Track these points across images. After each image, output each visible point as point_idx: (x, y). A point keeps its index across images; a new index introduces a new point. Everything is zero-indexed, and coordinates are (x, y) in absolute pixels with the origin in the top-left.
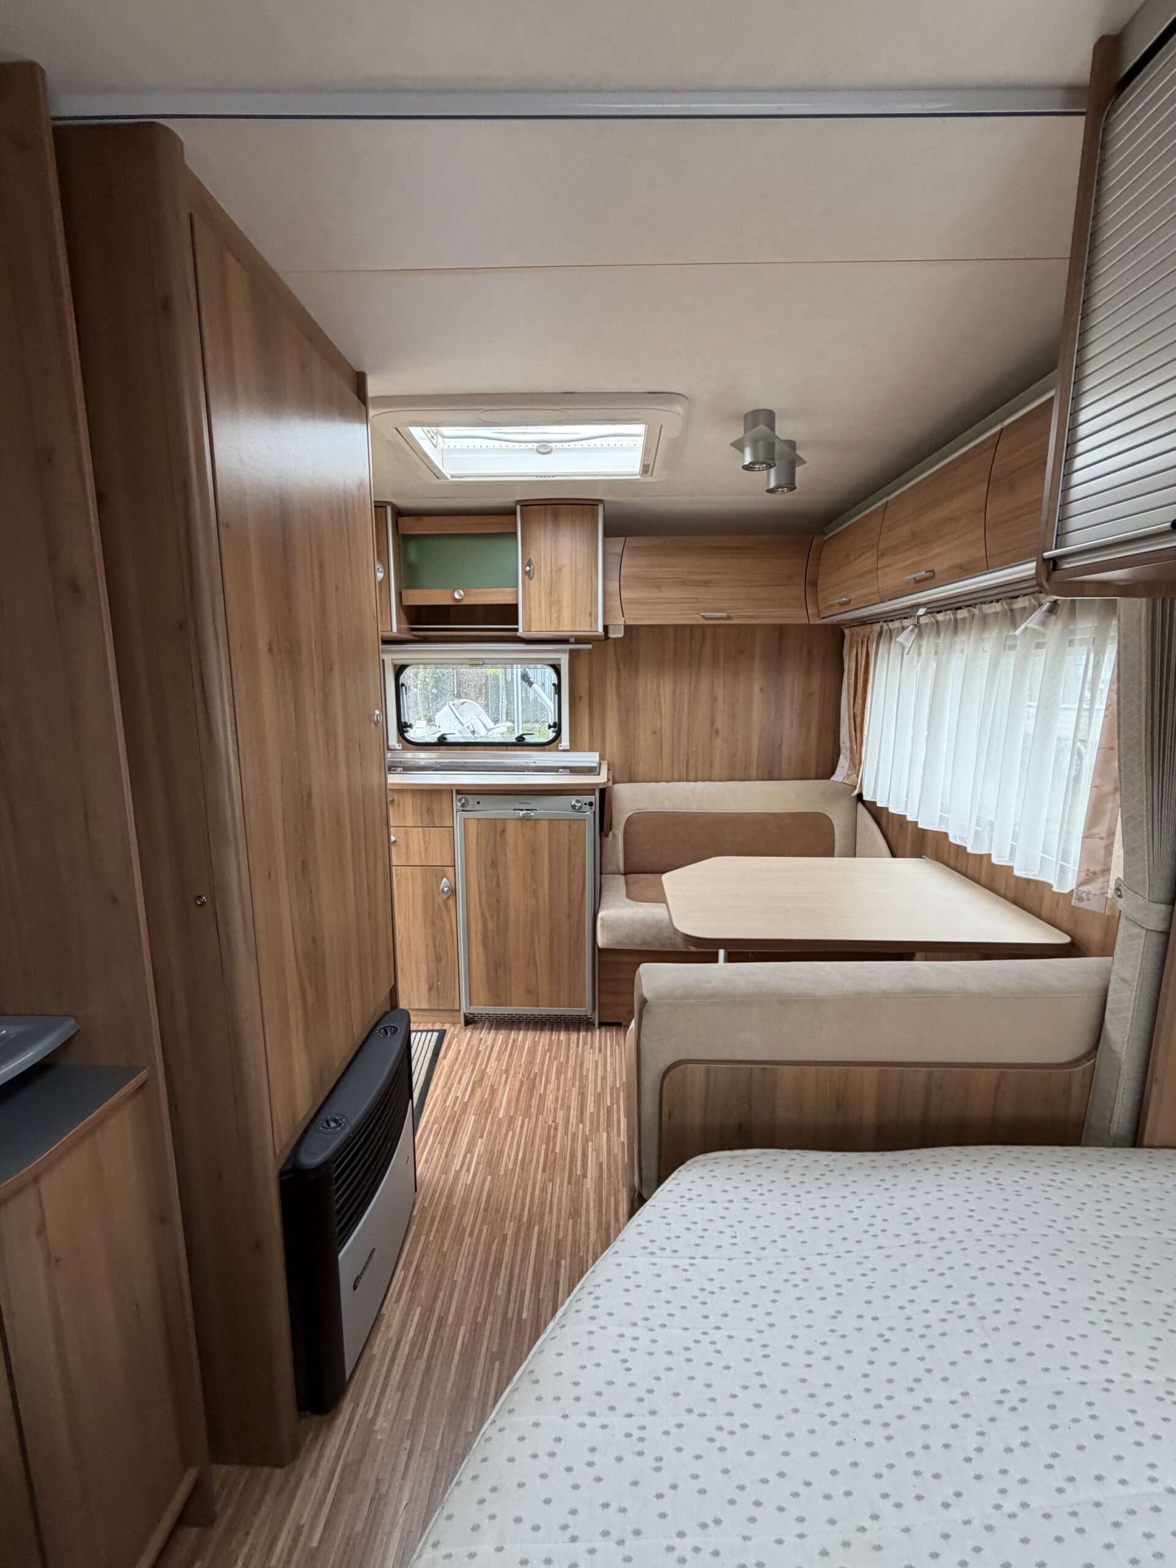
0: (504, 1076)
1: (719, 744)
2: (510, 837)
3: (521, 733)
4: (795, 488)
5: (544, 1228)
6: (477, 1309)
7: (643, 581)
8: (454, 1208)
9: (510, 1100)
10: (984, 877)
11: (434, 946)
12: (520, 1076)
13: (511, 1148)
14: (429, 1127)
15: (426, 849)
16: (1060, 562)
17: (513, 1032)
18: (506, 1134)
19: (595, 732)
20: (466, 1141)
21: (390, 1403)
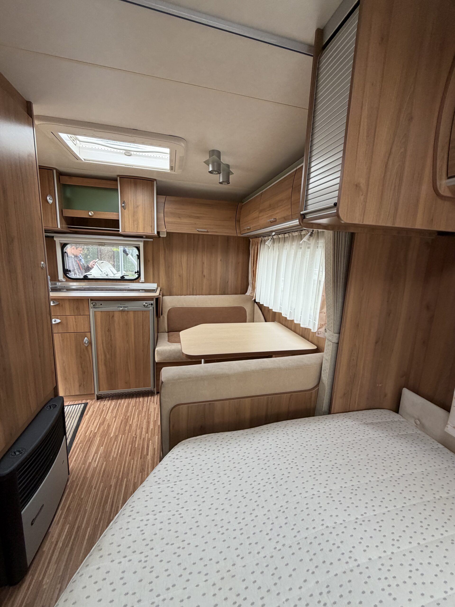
0: (114, 419)
1: (205, 280)
2: (116, 319)
3: (123, 275)
4: (229, 183)
5: (129, 478)
6: (96, 519)
7: (174, 214)
8: (87, 478)
9: (116, 428)
10: (293, 329)
11: (82, 367)
12: (121, 418)
13: (115, 449)
14: (77, 445)
15: (77, 325)
16: (306, 216)
17: (119, 400)
18: (114, 443)
19: (155, 275)
20: (95, 449)
21: (51, 571)
